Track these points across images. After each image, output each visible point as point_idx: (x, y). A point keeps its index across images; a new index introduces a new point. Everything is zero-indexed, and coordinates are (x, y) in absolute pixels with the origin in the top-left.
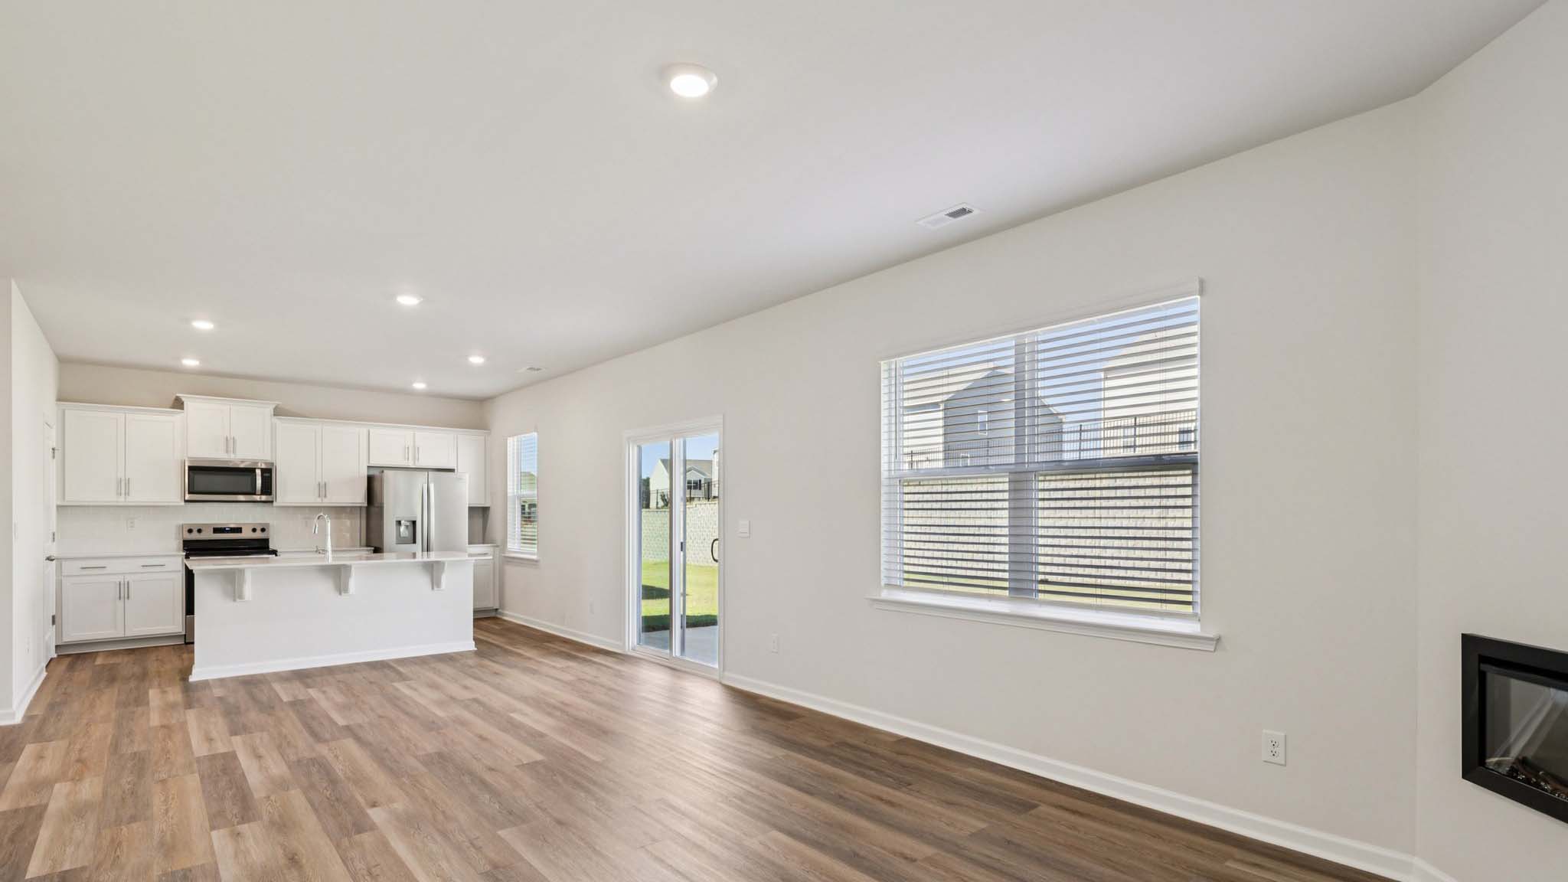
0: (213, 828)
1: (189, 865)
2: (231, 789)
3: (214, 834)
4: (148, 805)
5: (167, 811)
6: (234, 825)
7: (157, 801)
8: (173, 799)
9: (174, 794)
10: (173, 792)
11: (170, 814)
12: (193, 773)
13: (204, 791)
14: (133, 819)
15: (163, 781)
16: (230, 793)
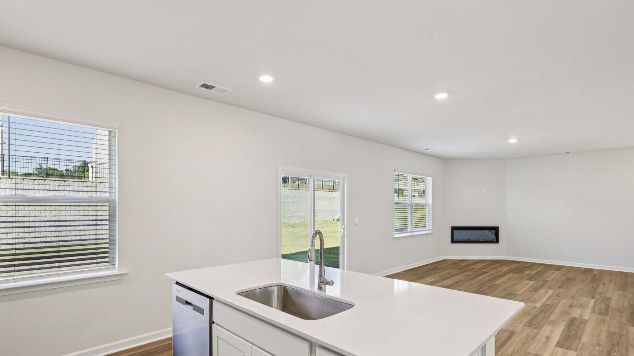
0: (587, 320)
1: (598, 315)
2: (572, 329)
3: (587, 319)
4: (608, 337)
5: (600, 331)
6: (580, 318)
7: (603, 336)
8: (597, 335)
9: (596, 336)
10: (596, 338)
11: (599, 330)
12: (583, 343)
13: (583, 332)
14: (614, 334)
15: (598, 344)
16: (573, 328)
